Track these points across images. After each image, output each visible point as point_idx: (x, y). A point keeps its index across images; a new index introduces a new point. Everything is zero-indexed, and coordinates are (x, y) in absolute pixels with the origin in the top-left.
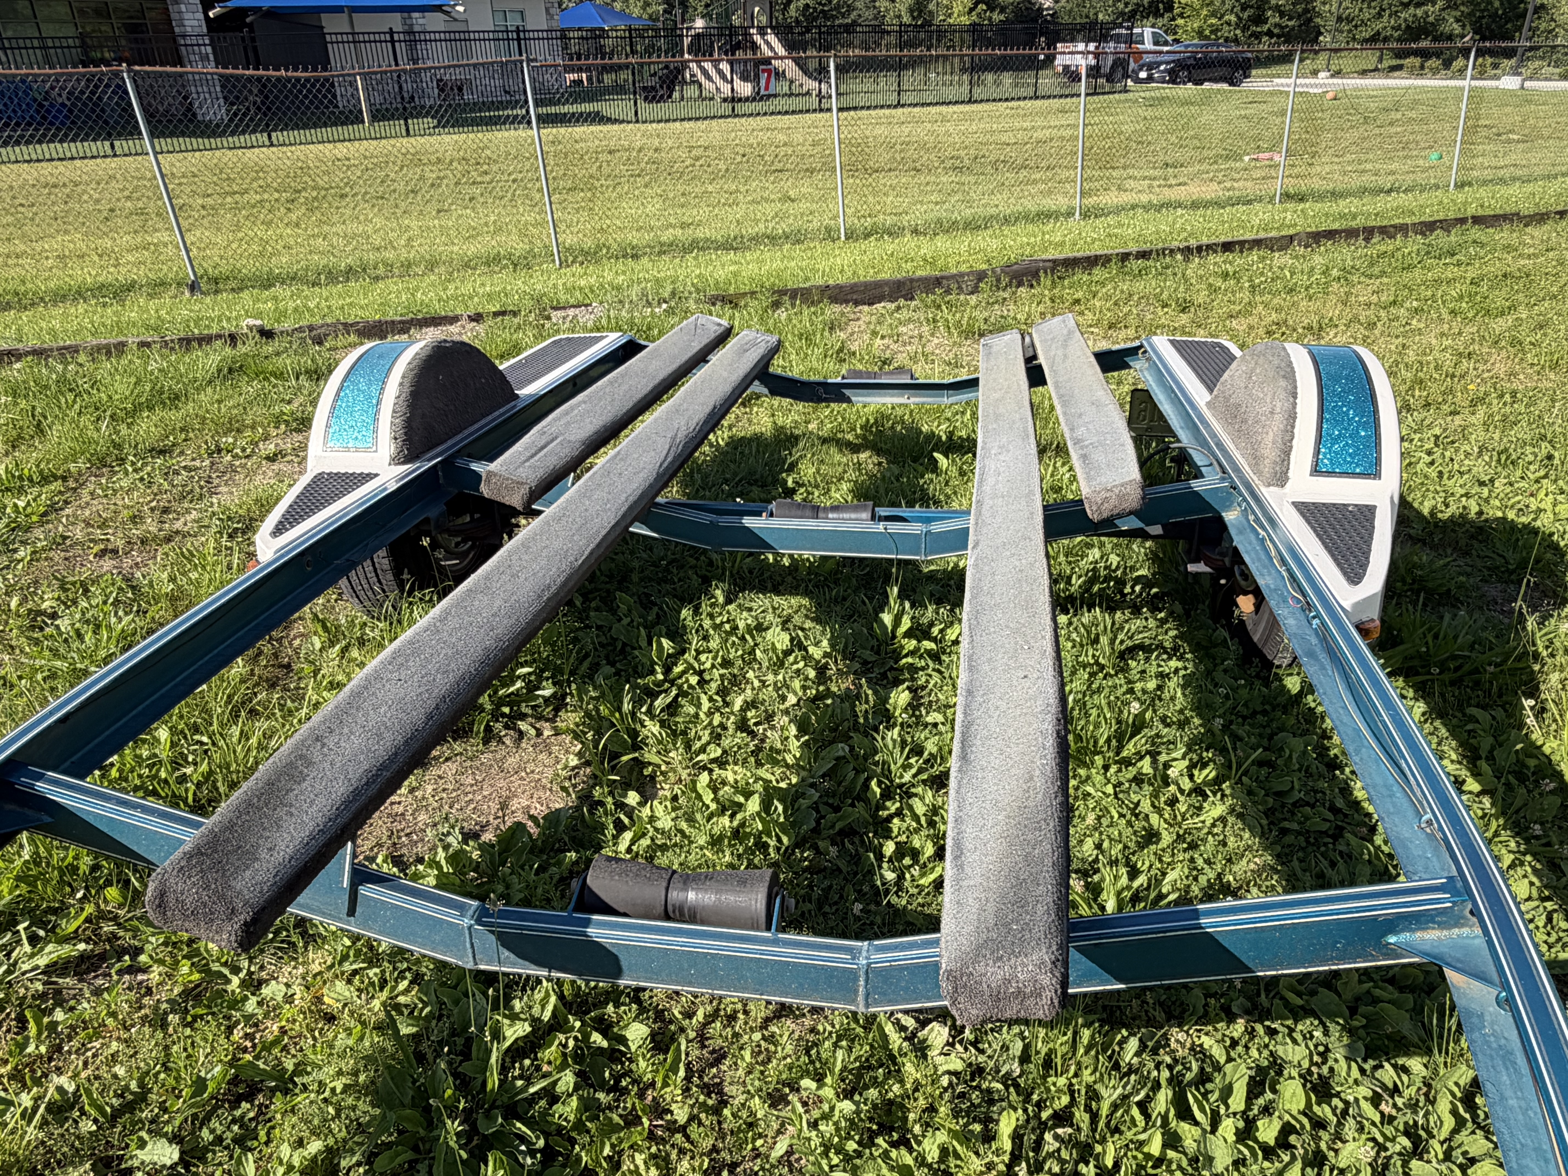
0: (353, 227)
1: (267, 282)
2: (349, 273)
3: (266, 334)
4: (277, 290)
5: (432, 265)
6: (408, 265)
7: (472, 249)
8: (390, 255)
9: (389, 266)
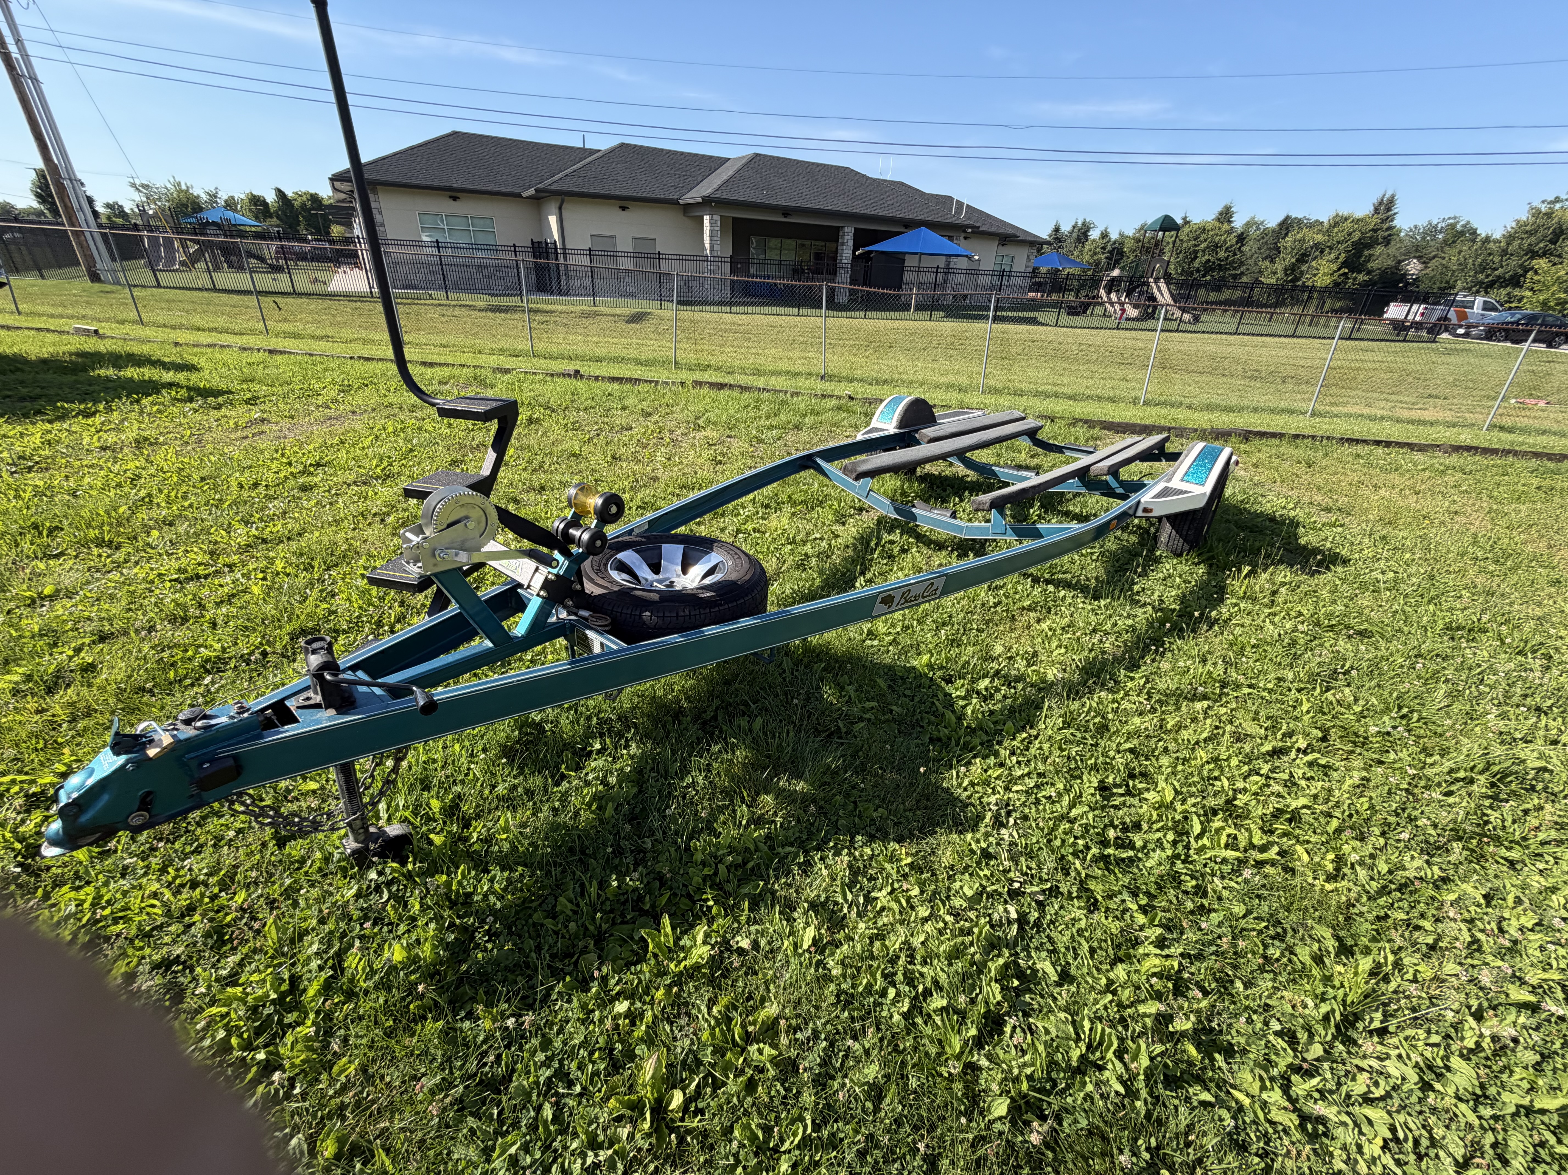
0: (893, 363)
1: (851, 380)
2: (886, 382)
3: (851, 398)
4: (855, 384)
5: (922, 384)
6: (911, 382)
7: (942, 380)
8: (905, 377)
9: (903, 381)
